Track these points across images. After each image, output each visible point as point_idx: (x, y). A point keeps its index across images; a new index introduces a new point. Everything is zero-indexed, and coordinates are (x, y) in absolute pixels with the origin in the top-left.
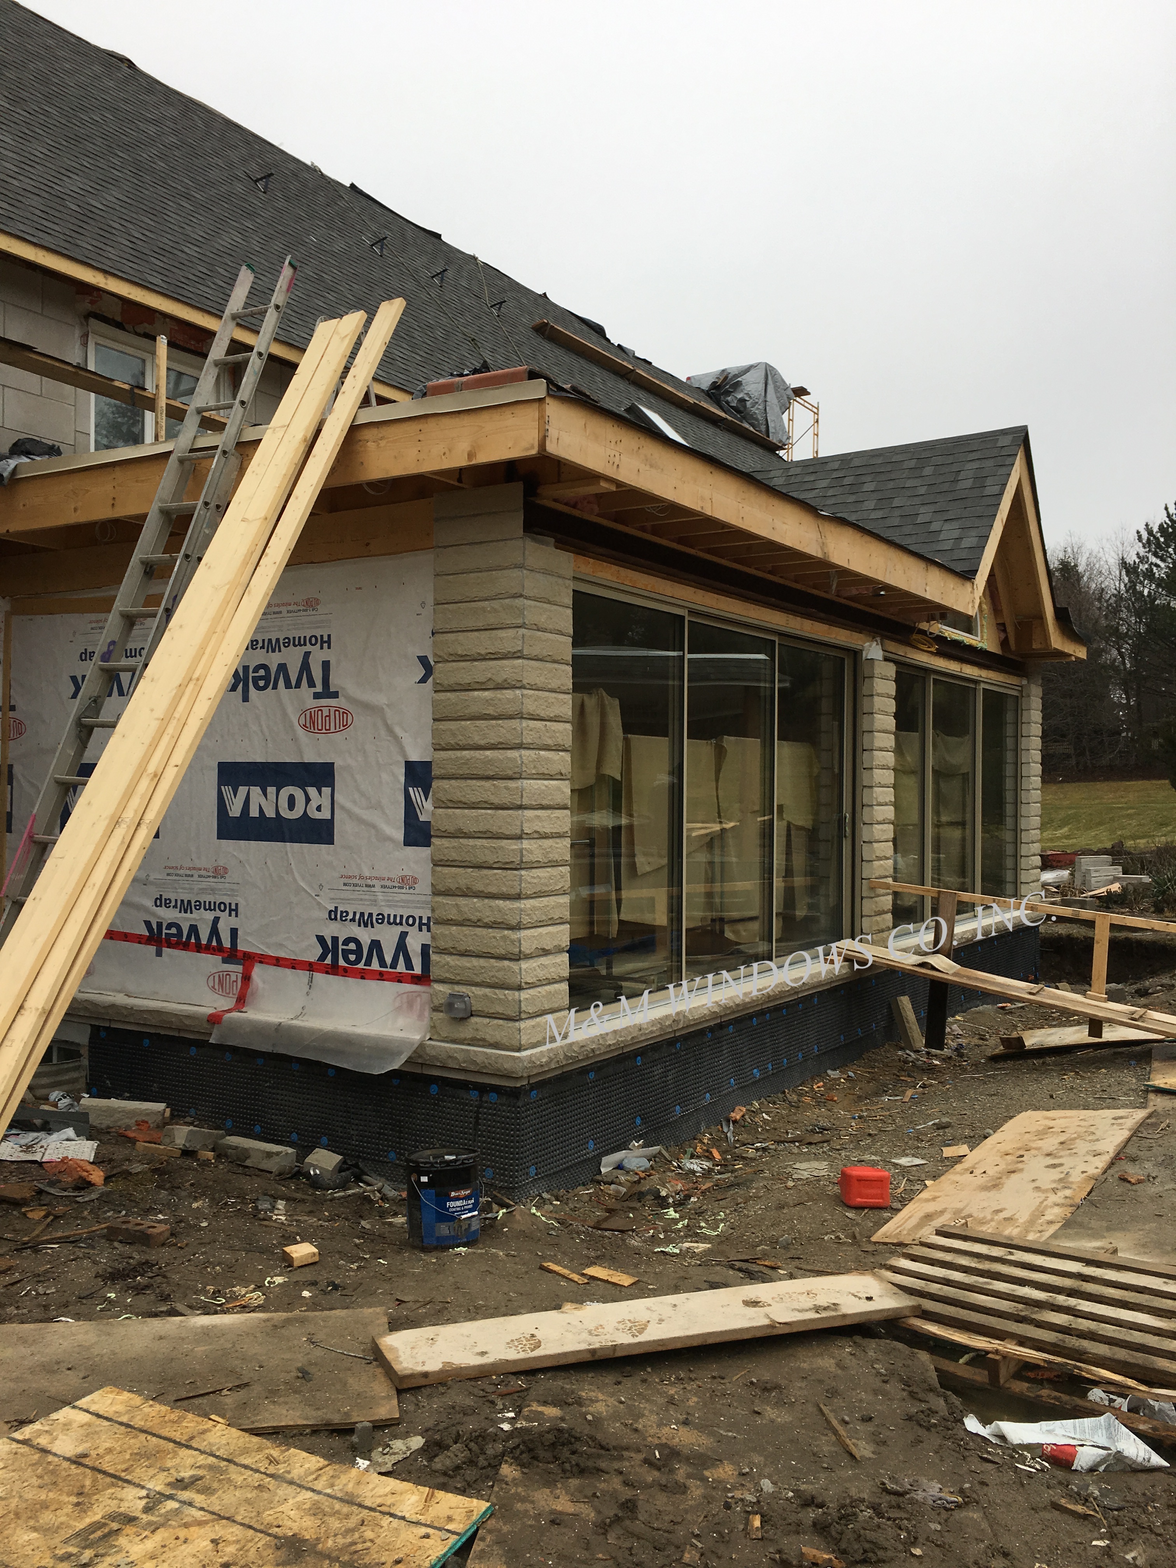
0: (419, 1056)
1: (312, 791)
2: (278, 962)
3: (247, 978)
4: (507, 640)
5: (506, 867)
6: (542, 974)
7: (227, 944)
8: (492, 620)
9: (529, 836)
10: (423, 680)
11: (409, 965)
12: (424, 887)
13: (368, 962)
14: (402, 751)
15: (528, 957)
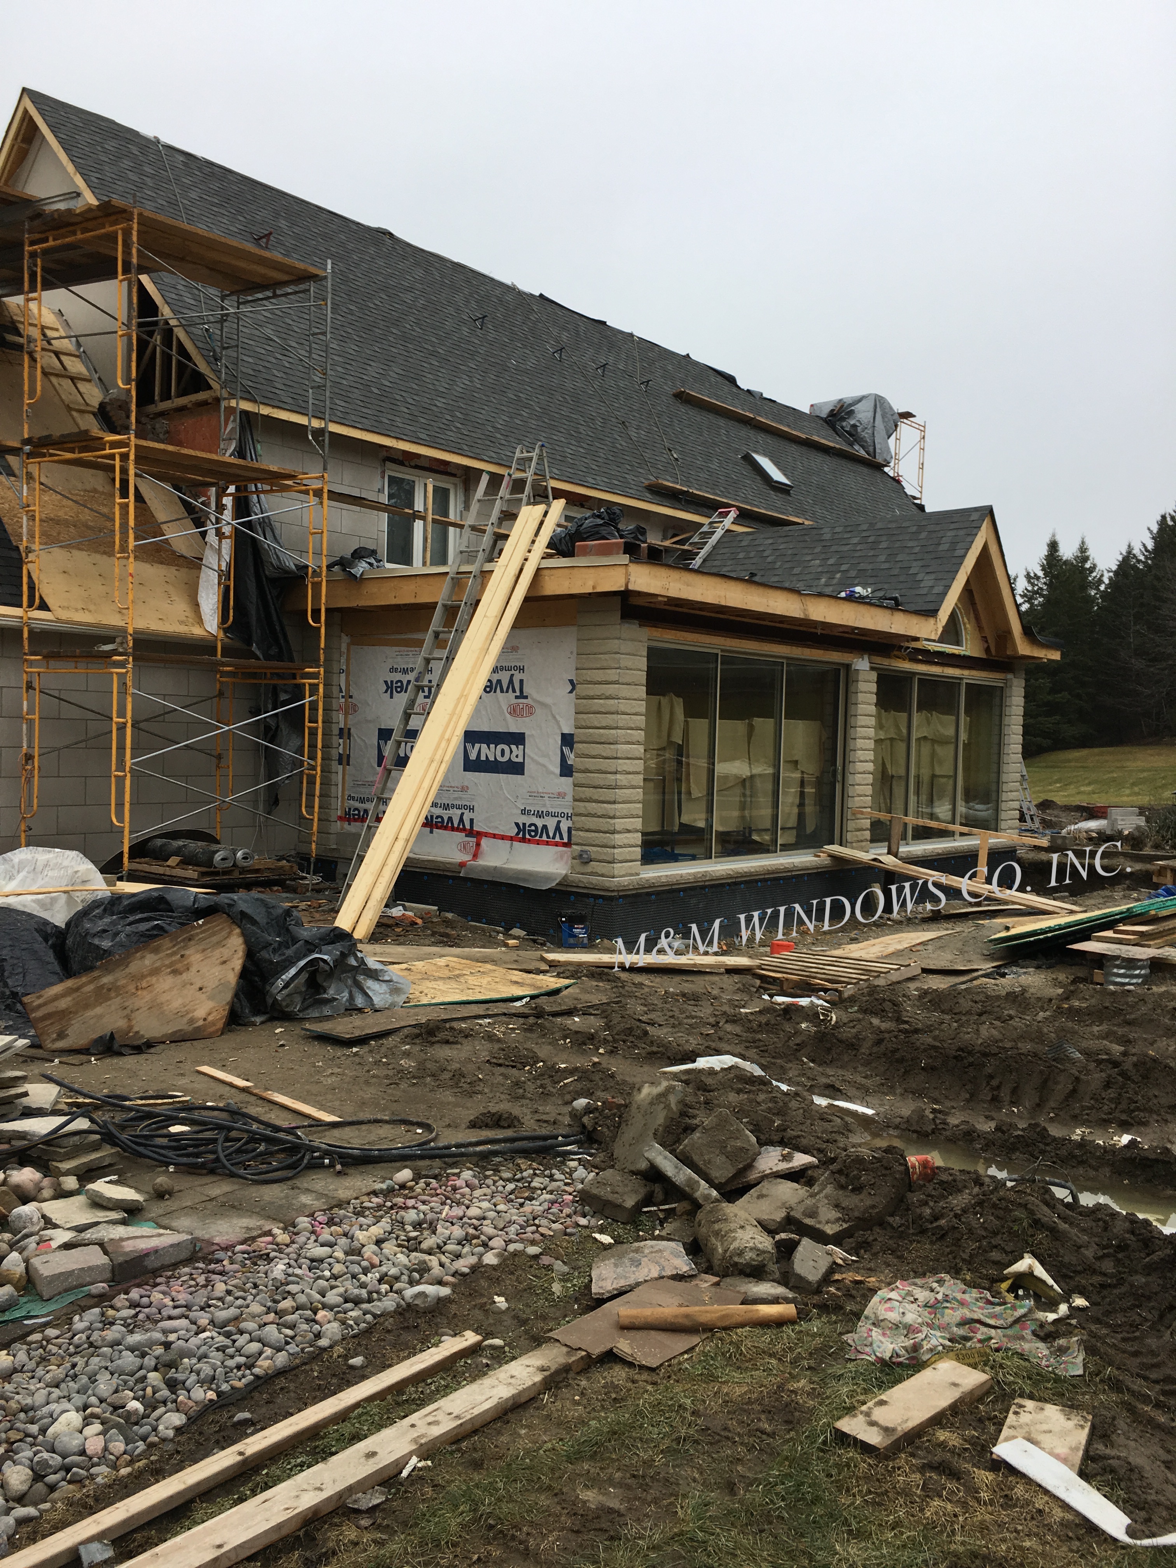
0: (564, 881)
1: (513, 747)
2: (494, 836)
3: (478, 845)
4: (612, 675)
5: (609, 787)
6: (626, 841)
7: (468, 827)
8: (605, 664)
9: (620, 773)
10: (571, 692)
11: (561, 838)
12: (569, 798)
13: (541, 836)
14: (560, 727)
15: (619, 832)
